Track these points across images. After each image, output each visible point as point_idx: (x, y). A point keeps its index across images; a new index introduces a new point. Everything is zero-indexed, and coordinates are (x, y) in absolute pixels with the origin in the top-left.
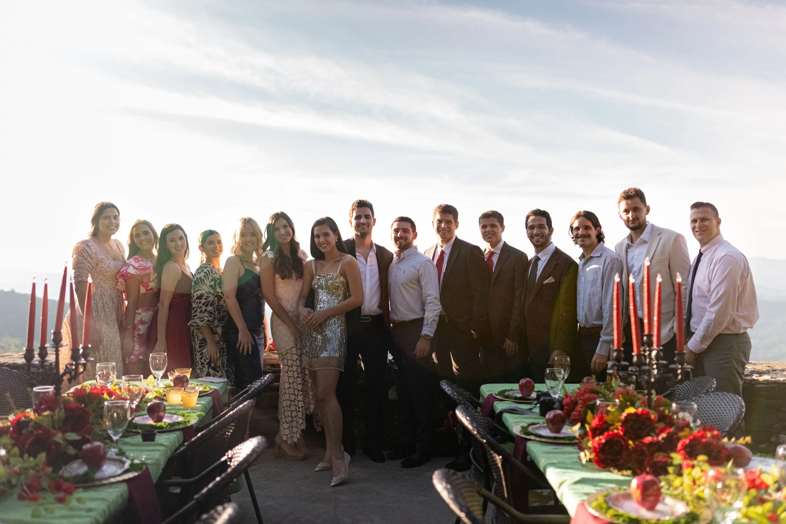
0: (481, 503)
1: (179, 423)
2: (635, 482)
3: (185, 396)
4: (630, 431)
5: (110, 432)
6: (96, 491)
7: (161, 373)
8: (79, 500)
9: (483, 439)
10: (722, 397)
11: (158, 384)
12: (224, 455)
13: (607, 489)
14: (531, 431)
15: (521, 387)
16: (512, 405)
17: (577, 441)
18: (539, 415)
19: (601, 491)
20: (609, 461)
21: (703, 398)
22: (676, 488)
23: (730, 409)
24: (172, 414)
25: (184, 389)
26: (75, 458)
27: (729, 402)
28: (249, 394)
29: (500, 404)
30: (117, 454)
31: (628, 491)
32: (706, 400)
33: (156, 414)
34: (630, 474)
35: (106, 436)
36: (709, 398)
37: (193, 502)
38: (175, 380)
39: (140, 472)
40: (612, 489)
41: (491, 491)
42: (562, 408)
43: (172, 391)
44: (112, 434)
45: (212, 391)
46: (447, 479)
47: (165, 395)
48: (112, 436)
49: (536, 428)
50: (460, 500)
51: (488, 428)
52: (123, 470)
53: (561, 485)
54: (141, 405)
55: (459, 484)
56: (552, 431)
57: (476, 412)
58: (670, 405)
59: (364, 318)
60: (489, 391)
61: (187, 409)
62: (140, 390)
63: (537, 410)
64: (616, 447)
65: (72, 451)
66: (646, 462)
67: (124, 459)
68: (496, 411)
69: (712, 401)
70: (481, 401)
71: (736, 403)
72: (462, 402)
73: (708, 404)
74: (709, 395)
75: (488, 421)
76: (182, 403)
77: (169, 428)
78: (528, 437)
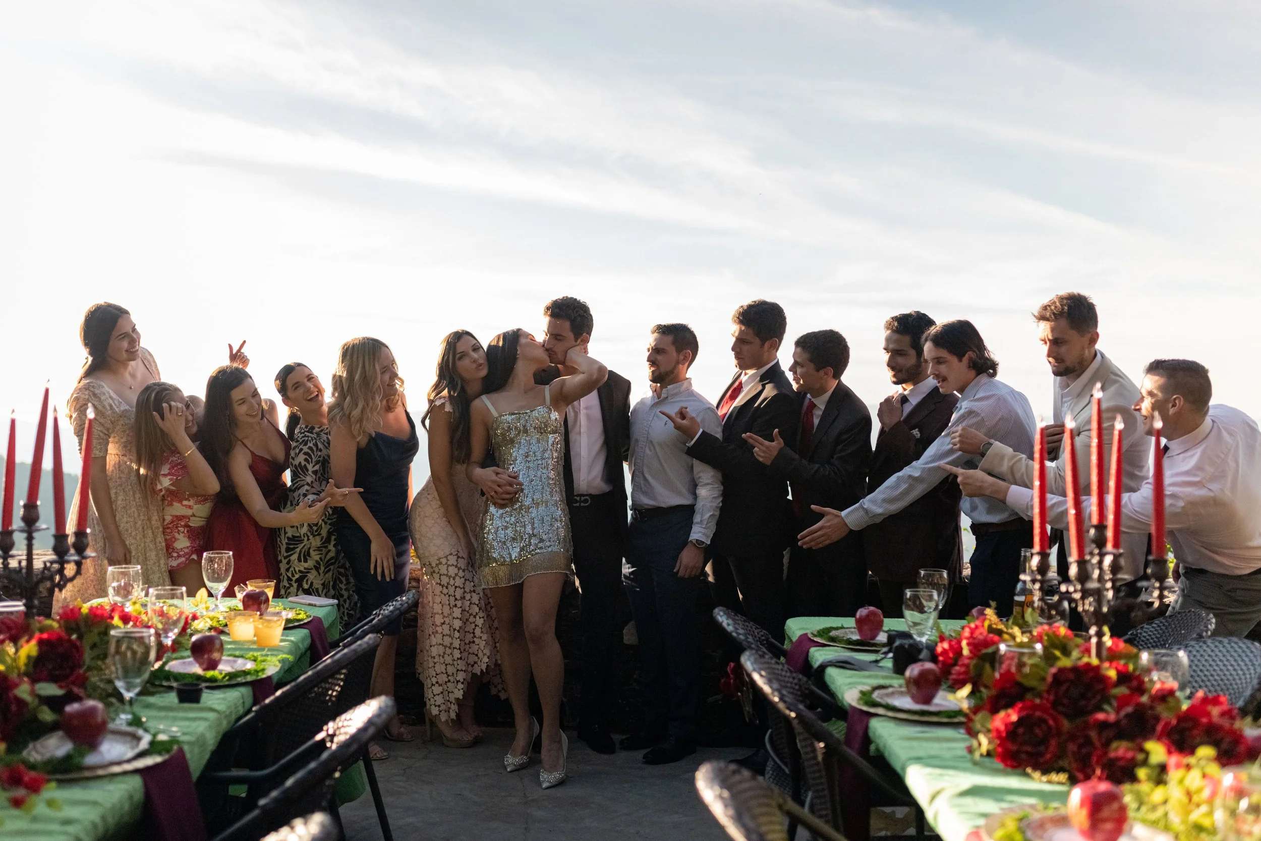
0: (786, 827)
1: (245, 673)
2: (1077, 794)
3: (260, 626)
4: (1065, 701)
5: (120, 684)
6: (84, 788)
7: (222, 587)
8: (50, 803)
9: (791, 711)
10: (1228, 646)
11: (216, 606)
12: (321, 730)
13: (1022, 806)
14: (879, 700)
15: (860, 623)
16: (842, 654)
17: (963, 719)
18: (891, 672)
19: (1011, 810)
20: (1023, 756)
21: (1193, 647)
22: (1154, 808)
23: (1244, 668)
24: (235, 656)
25: (261, 615)
26: (52, 728)
27: (1243, 655)
28: (374, 626)
29: (821, 653)
30: (130, 724)
31: (1063, 811)
32: (1198, 651)
33: (206, 656)
34: (1064, 781)
35: (110, 691)
36: (1205, 648)
37: (256, 812)
38: (246, 599)
39: (166, 757)
40: (1032, 807)
41: (802, 804)
42: (934, 658)
43: (239, 618)
44: (122, 687)
45: (309, 619)
46: (723, 780)
47: (226, 625)
48: (123, 691)
49: (887, 695)
50: (747, 820)
51: (799, 693)
52: (137, 751)
53: (933, 798)
54: (183, 640)
55: (745, 791)
56: (916, 700)
57: (778, 663)
58: (1136, 657)
59: (578, 498)
60: (800, 629)
61: (263, 650)
62: (181, 613)
63: (888, 663)
64: (1037, 731)
65: (47, 715)
66: (1095, 759)
67: (140, 732)
68: (813, 664)
69: (1210, 653)
70: (787, 646)
71: (1255, 656)
72: (753, 646)
73: (1202, 659)
74: (1205, 642)
75: (800, 680)
76: (255, 639)
77: (228, 680)
78: (872, 710)
